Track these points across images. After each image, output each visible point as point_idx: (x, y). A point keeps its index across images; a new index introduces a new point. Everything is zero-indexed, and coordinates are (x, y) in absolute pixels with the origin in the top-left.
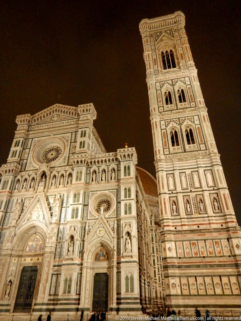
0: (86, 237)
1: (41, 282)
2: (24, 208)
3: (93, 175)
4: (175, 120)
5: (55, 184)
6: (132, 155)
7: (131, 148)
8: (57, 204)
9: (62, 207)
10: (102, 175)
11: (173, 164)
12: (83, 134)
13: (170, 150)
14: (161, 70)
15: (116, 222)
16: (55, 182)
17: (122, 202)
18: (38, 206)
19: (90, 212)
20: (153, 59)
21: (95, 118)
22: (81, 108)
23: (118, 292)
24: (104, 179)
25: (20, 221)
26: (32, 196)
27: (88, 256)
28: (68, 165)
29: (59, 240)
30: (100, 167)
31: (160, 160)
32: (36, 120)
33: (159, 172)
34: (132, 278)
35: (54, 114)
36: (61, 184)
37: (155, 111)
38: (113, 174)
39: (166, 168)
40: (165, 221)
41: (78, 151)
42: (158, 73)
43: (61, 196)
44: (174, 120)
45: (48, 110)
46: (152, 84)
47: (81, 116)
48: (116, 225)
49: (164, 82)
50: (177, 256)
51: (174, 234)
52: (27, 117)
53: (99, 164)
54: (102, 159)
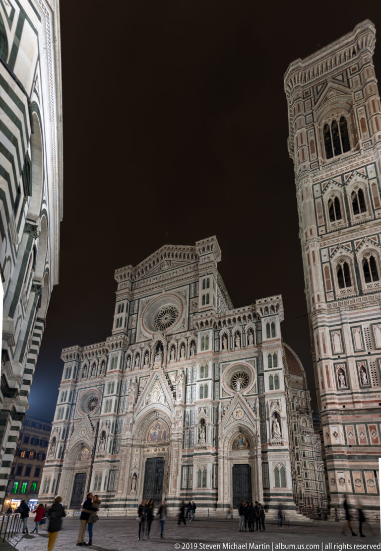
0: (220, 421)
1: (170, 475)
2: (141, 389)
3: (223, 340)
4: (346, 245)
5: (175, 356)
6: (278, 306)
7: (276, 297)
8: (180, 382)
9: (187, 385)
10: (235, 339)
11: (341, 315)
12: (206, 285)
13: (337, 295)
14: (322, 160)
15: (258, 400)
16: (175, 354)
17: (265, 373)
18: (157, 385)
19: (223, 389)
20: (309, 141)
21: (219, 260)
22: (200, 244)
23: (264, 487)
24: (238, 344)
25: (138, 405)
26: (147, 374)
27: (224, 444)
28: (189, 330)
29: (187, 426)
30: (232, 328)
31: (320, 311)
32: (140, 273)
33: (319, 328)
34: (283, 471)
35: (162, 261)
36: (182, 356)
37: (311, 234)
38: (251, 336)
39: (329, 322)
40: (327, 397)
41: (201, 309)
42: (318, 167)
43: (183, 371)
44: (343, 245)
45: (154, 256)
46: (306, 188)
47: (200, 258)
48: (258, 405)
49: (328, 182)
50: (346, 443)
51: (342, 414)
52: (128, 269)
53: (231, 324)
54: (235, 316)
